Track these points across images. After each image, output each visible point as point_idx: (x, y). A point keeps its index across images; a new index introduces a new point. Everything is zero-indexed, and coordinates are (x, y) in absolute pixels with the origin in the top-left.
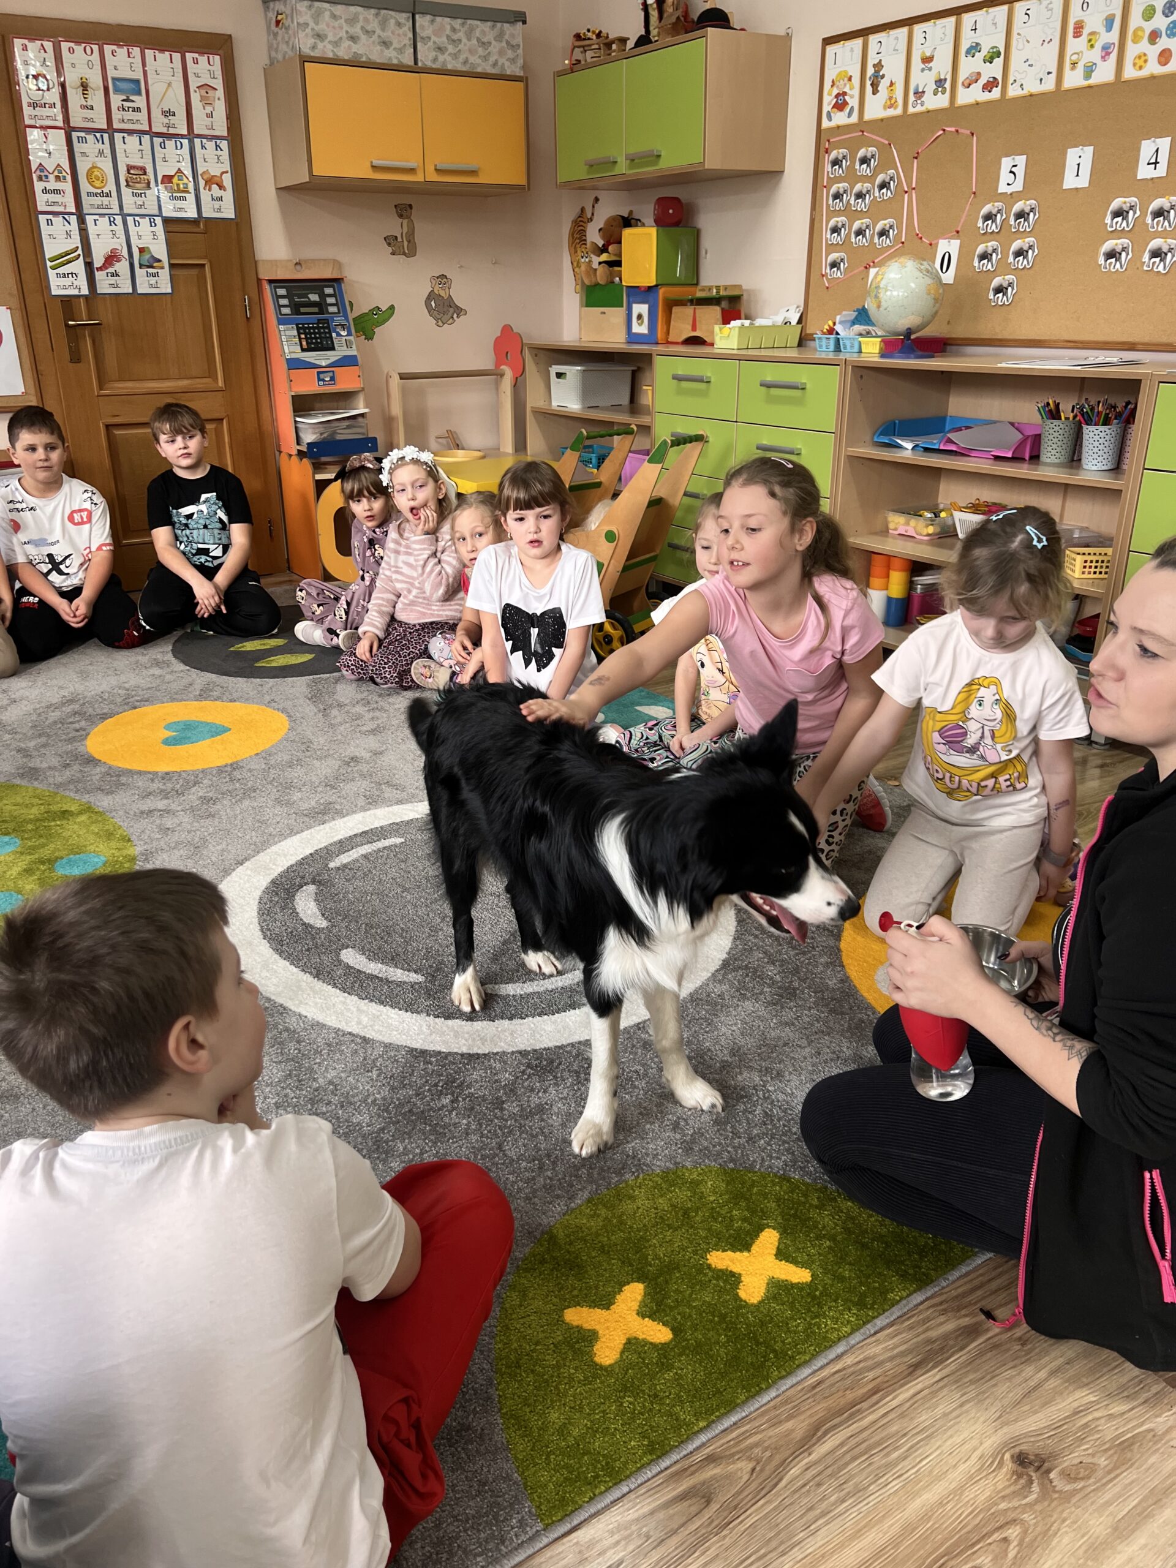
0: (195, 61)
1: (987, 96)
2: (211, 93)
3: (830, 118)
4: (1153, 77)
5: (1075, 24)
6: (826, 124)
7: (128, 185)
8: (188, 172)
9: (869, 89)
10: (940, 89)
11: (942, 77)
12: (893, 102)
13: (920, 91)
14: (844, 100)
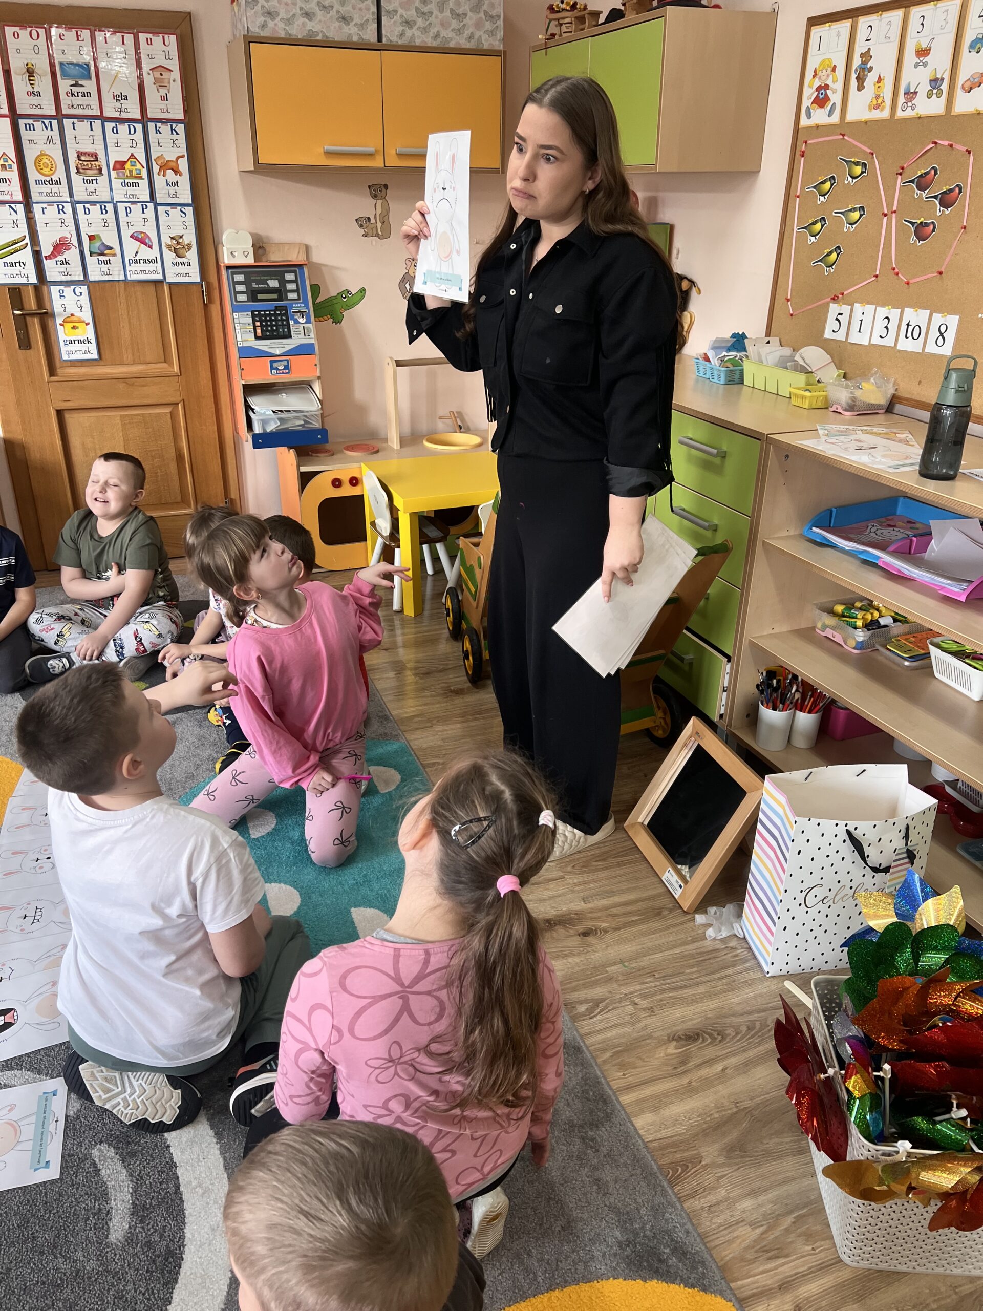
0: (149, 42)
2: (166, 75)
3: (809, 116)
6: (804, 122)
7: (78, 172)
8: (142, 157)
10: (935, 91)
11: (939, 76)
12: (880, 101)
13: (912, 90)
14: (826, 94)
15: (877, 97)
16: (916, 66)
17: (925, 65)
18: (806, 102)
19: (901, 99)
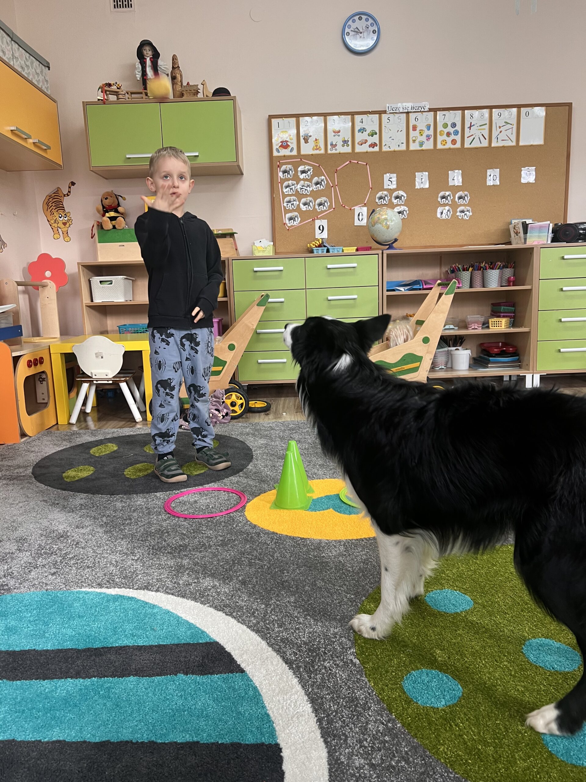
1: (371, 150)
3: (278, 152)
4: (450, 149)
5: (413, 126)
6: (275, 154)
9: (302, 141)
10: (345, 145)
11: (346, 139)
12: (318, 147)
13: (334, 144)
14: (287, 144)
15: (316, 146)
16: (334, 136)
17: (339, 136)
18: (275, 147)
19: (329, 147)
